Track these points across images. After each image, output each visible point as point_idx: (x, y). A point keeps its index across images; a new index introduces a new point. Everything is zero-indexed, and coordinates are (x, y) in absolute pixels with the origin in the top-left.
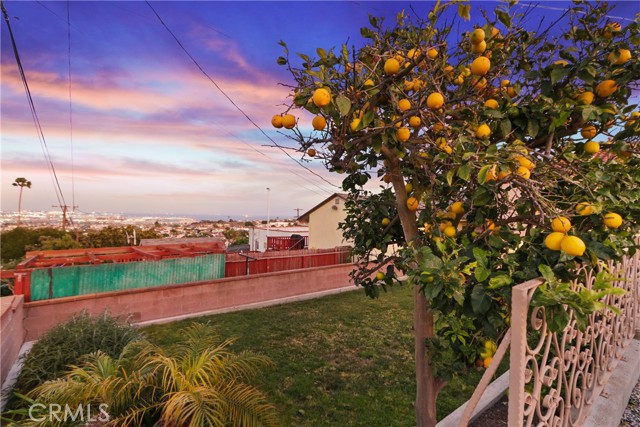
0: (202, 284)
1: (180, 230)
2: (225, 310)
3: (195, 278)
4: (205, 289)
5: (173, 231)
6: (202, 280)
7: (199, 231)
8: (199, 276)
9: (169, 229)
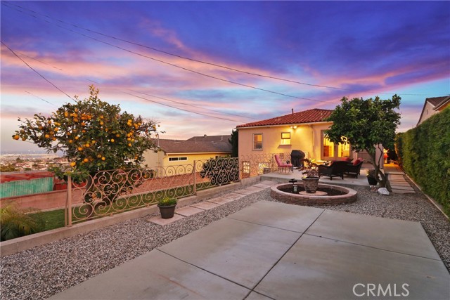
0: (34, 195)
1: (42, 164)
2: (52, 209)
3: (31, 192)
4: (38, 198)
5: (35, 166)
6: (36, 193)
7: (61, 164)
8: (34, 191)
9: (31, 164)
